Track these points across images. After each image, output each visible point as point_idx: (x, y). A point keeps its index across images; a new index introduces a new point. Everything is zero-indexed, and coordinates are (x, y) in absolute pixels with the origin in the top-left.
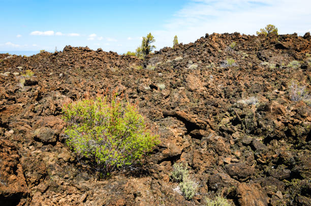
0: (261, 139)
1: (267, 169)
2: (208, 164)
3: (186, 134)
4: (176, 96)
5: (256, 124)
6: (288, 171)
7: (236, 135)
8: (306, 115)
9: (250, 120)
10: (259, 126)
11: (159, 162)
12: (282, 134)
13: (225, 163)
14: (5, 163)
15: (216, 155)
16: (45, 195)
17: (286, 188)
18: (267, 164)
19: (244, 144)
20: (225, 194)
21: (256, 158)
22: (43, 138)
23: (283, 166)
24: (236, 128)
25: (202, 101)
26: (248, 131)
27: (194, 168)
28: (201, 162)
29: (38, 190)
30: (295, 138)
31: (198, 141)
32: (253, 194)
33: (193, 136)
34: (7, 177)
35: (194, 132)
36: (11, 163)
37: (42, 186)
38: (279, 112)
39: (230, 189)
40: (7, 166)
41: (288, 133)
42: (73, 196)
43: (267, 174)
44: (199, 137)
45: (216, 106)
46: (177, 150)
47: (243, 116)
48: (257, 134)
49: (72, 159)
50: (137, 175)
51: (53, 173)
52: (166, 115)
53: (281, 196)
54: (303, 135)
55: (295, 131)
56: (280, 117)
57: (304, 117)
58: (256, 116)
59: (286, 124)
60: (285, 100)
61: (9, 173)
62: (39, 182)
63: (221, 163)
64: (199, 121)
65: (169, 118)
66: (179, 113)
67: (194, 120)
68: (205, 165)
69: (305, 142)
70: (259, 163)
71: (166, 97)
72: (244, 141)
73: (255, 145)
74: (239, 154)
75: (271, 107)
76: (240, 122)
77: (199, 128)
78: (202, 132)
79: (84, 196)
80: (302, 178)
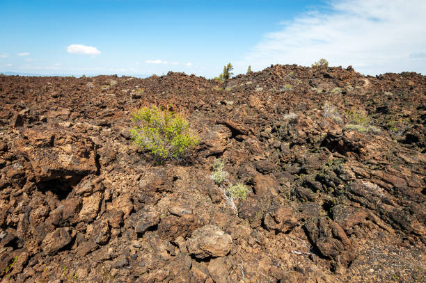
0: (288, 144)
1: (285, 166)
2: (242, 159)
3: (230, 138)
4: (237, 110)
5: (286, 132)
6: (299, 168)
7: (271, 141)
8: (324, 128)
9: (282, 130)
10: (289, 134)
11: (207, 157)
12: (303, 141)
13: (255, 160)
14: (77, 149)
15: (250, 154)
16: (111, 174)
17: (295, 180)
18: (287, 163)
19: (275, 147)
20: (245, 181)
21: (280, 157)
22: (126, 135)
23: (297, 164)
24: (272, 135)
25: (257, 115)
26: (281, 138)
27: (231, 162)
28: (238, 158)
29: (106, 170)
30: (312, 144)
31: (239, 143)
32: (267, 183)
33: (237, 139)
34: (79, 159)
35: (238, 136)
36: (82, 150)
37: (110, 167)
38: (305, 125)
39: (250, 178)
40: (79, 151)
41: (308, 141)
42: (131, 175)
43: (284, 169)
44: (241, 140)
45: (266, 119)
46: (220, 149)
47: (279, 127)
48: (287, 141)
49: (139, 151)
50: (183, 164)
51: (122, 159)
52: (218, 123)
53: (289, 186)
54: (318, 142)
55: (313, 139)
56: (305, 128)
57: (323, 129)
58: (288, 127)
59: (307, 134)
60: (318, 117)
61: (81, 156)
62: (108, 164)
63: (251, 160)
64: (243, 128)
65: (220, 125)
66: (228, 122)
67: (238, 128)
68: (240, 160)
69: (318, 148)
70: (281, 161)
71: (230, 111)
72: (275, 145)
73: (282, 149)
74: (268, 154)
75: (299, 121)
76: (276, 131)
77: (242, 134)
78: (244, 137)
79: (138, 176)
80: (307, 174)
